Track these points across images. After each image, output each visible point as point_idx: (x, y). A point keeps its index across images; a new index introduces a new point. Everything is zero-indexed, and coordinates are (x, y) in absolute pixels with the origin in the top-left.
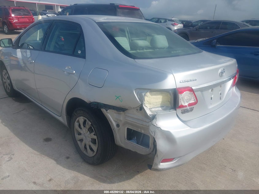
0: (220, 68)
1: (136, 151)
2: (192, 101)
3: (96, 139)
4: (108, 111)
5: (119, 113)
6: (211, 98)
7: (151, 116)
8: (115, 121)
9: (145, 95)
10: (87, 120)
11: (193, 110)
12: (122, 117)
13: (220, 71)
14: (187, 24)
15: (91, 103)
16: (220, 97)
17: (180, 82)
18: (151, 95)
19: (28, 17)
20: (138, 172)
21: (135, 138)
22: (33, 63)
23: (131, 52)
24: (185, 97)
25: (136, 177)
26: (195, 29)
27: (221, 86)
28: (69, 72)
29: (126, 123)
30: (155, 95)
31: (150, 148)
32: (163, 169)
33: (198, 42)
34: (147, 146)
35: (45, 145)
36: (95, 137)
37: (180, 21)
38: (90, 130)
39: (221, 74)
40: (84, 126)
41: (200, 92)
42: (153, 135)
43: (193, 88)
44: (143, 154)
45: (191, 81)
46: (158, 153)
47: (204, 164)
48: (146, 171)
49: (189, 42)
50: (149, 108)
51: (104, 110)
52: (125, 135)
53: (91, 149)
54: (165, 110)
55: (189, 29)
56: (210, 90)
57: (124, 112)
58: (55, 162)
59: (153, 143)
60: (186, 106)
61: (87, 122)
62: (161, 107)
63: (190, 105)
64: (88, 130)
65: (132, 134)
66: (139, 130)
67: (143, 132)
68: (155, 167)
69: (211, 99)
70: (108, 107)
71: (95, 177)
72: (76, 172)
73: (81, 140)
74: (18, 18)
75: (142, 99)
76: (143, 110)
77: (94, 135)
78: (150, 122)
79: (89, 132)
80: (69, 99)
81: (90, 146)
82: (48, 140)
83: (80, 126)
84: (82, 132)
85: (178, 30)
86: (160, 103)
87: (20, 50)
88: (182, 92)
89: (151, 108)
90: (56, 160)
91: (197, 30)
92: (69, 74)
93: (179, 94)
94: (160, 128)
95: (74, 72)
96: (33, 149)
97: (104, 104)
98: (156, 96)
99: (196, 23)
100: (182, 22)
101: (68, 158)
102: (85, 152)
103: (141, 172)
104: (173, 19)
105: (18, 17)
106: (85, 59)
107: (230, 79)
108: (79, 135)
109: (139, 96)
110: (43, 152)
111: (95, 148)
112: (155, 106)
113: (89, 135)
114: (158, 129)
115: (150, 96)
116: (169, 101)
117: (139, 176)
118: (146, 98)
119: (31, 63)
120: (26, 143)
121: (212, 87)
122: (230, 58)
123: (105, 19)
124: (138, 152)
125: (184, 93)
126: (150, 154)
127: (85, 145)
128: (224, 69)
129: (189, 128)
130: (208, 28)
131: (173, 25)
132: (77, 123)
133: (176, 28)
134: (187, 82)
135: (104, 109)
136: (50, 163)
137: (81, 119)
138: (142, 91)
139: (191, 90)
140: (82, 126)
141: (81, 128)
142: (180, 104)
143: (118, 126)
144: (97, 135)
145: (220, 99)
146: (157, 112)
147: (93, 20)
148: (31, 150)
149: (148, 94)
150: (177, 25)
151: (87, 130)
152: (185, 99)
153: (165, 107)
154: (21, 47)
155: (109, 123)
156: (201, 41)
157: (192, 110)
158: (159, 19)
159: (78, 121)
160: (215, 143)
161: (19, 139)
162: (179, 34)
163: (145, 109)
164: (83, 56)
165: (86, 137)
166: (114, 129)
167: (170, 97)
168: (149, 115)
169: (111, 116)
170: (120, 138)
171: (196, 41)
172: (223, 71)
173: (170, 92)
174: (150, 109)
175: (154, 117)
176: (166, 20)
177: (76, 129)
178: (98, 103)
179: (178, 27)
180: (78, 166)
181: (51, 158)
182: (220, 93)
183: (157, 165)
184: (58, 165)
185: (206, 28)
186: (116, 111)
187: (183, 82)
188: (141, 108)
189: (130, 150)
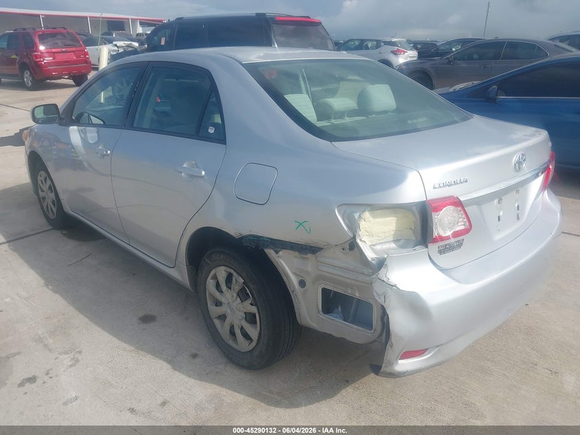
0: (515, 152)
1: (344, 337)
2: (460, 227)
3: (254, 315)
4: (280, 253)
5: (304, 256)
6: (499, 217)
7: (374, 262)
8: (294, 274)
9: (360, 217)
10: (235, 274)
11: (462, 244)
12: (310, 265)
13: (515, 159)
14: (426, 51)
15: (242, 238)
16: (518, 215)
17: (434, 188)
18: (374, 217)
19: (74, 49)
20: (347, 382)
21: (338, 308)
22: (108, 155)
23: (319, 124)
24: (446, 219)
25: (344, 392)
26: (447, 61)
27: (517, 192)
28: (191, 173)
29: (319, 278)
30: (381, 216)
31: (375, 330)
32: (404, 373)
33: (455, 92)
34: (368, 325)
35: (144, 329)
36: (254, 309)
37: (409, 42)
38: (243, 295)
39: (517, 164)
40: (227, 286)
41: (475, 206)
42: (381, 301)
43: (462, 199)
44: (359, 342)
45: (456, 183)
46: (393, 339)
47: (489, 360)
48: (365, 379)
49: (434, 93)
50: (369, 244)
51: (270, 252)
52: (317, 302)
53: (246, 336)
54: (402, 247)
55: (432, 62)
56: (496, 201)
57: (314, 253)
58: (169, 366)
59: (379, 319)
60: (448, 238)
61: (234, 279)
62: (395, 241)
63: (456, 234)
64: (238, 295)
65: (332, 301)
66: (349, 292)
67: (357, 295)
68: (388, 370)
69: (499, 220)
70: (279, 245)
71: (257, 395)
72: (215, 386)
73: (223, 317)
74: (53, 54)
75: (354, 226)
76: (356, 249)
77: (252, 304)
78: (373, 274)
79: (239, 299)
80: (195, 229)
81: (242, 329)
82: (147, 319)
83: (218, 286)
84: (223, 300)
85: (407, 64)
86: (393, 233)
87: (75, 127)
88: (437, 209)
89: (374, 245)
90: (169, 362)
91: (449, 63)
92: (192, 176)
93: (433, 214)
94: (395, 286)
95: (203, 173)
96: (119, 339)
97: (271, 239)
98: (384, 219)
99: (447, 46)
100: (415, 45)
101: (195, 356)
102: (231, 342)
103: (354, 381)
104: (393, 40)
105: (54, 50)
106: (225, 144)
107: (537, 176)
108: (216, 306)
109: (347, 221)
110: (141, 345)
111: (254, 332)
112: (382, 240)
113: (241, 306)
114: (391, 289)
115: (371, 219)
116: (411, 229)
117: (349, 389)
118: (363, 224)
119: (103, 156)
120: (103, 328)
121: (499, 195)
122: (533, 129)
123: (260, 57)
124: (348, 338)
125: (443, 210)
126: (375, 341)
127: (232, 327)
128: (523, 155)
129: (457, 284)
130: (474, 57)
131: (395, 53)
132: (211, 281)
133: (401, 60)
134: (449, 186)
135: (272, 249)
136: (158, 368)
137: (221, 272)
138: (352, 209)
139: (457, 203)
140: (224, 287)
141: (221, 292)
142: (435, 234)
143: (302, 283)
144: (256, 305)
145: (518, 219)
146: (386, 251)
147: (236, 60)
148: (116, 342)
149: (367, 214)
150: (405, 52)
151: (235, 295)
152: (445, 223)
153: (402, 242)
154: (77, 121)
155: (283, 279)
156: (461, 90)
157: (460, 245)
158: (362, 41)
159: (215, 277)
160: (510, 315)
161: (87, 320)
162: (410, 75)
163: (362, 248)
164: (220, 138)
165: (232, 310)
166: (293, 292)
167: (414, 220)
168: (370, 259)
169: (286, 263)
170: (308, 309)
171: (451, 90)
172: (522, 158)
173: (414, 208)
174: (372, 246)
175: (381, 264)
176: (378, 44)
177: (210, 294)
178: (258, 238)
179: (406, 59)
180: (217, 373)
181: (161, 358)
182: (516, 205)
183: (391, 364)
184: (177, 372)
185: (470, 58)
186: (297, 254)
187: (441, 187)
188: (353, 246)
189: (330, 335)
